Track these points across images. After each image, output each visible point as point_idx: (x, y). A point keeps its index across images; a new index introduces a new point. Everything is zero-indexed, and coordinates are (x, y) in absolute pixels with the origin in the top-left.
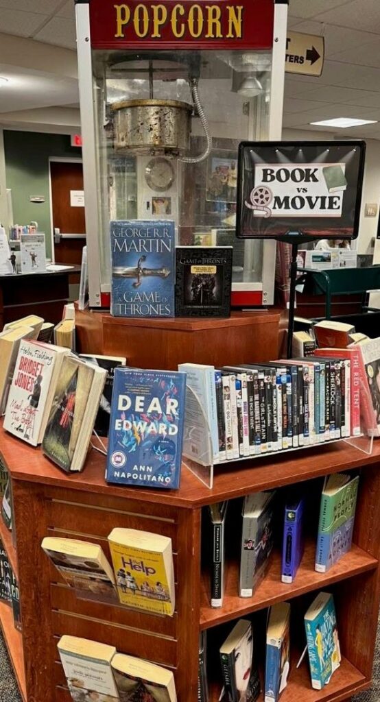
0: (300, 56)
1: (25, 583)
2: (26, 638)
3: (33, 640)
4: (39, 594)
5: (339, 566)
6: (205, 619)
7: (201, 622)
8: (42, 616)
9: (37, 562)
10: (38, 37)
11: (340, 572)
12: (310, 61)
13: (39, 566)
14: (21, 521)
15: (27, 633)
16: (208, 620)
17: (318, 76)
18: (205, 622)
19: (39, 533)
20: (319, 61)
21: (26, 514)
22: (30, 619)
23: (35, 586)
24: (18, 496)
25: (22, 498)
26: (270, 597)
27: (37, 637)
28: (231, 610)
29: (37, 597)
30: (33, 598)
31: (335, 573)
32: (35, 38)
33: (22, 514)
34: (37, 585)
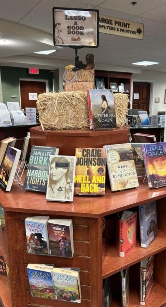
0: (134, 31)
1: (12, 265)
2: (13, 294)
3: (17, 294)
4: (19, 270)
5: (162, 244)
6: (104, 274)
7: (103, 275)
8: (21, 281)
9: (18, 254)
10: (21, 22)
11: (162, 246)
12: (138, 34)
13: (19, 256)
14: (10, 233)
15: (14, 291)
16: (106, 274)
17: (141, 40)
18: (104, 275)
19: (19, 239)
20: (142, 34)
21: (12, 229)
22: (15, 283)
23: (17, 266)
24: (8, 220)
25: (10, 221)
26: (133, 260)
27: (19, 292)
28: (116, 268)
29: (18, 272)
30: (16, 272)
31: (160, 247)
32: (19, 23)
33: (10, 229)
34: (18, 265)
